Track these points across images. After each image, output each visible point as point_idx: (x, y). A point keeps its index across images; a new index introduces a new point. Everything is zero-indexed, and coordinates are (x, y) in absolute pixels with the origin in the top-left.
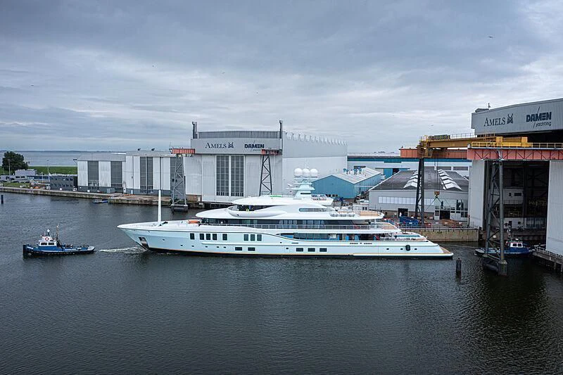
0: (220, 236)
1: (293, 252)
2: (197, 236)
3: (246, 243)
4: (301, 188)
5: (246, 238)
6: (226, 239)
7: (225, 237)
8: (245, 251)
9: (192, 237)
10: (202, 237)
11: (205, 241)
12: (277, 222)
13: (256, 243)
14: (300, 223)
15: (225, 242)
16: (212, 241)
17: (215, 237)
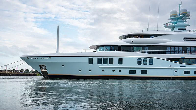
0: (116, 61)
1: (181, 74)
2: (95, 61)
3: (139, 66)
4: (177, 24)
5: (139, 63)
6: (122, 64)
7: (120, 61)
8: (138, 74)
9: (91, 61)
10: (99, 61)
11: (102, 66)
12: (165, 47)
13: (148, 66)
14: (184, 48)
15: (120, 66)
16: (108, 66)
17: (112, 61)
